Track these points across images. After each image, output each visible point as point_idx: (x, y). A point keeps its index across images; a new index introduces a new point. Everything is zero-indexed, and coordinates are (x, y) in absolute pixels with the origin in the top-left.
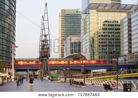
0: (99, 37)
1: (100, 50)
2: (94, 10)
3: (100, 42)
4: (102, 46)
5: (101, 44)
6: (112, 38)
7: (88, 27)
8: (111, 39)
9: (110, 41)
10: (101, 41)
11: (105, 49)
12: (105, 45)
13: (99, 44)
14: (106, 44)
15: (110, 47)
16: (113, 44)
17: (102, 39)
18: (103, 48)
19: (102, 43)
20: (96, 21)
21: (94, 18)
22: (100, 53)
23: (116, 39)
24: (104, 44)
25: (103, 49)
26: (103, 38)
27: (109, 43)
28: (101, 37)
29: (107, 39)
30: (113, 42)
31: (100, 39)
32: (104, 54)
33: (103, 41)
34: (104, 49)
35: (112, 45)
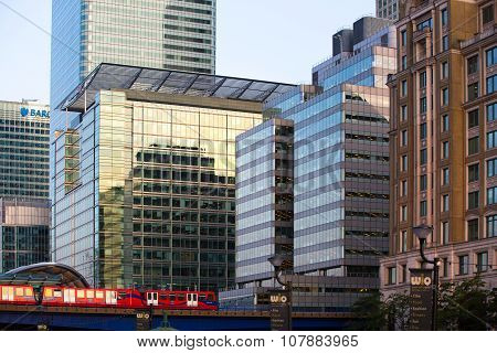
0: (135, 207)
1: (139, 256)
2: (115, 93)
3: (137, 227)
4: (148, 241)
5: (142, 234)
6: (191, 210)
7: (87, 162)
8: (184, 216)
9: (180, 223)
10: (143, 220)
11: (159, 254)
12: (159, 240)
13: (135, 234)
14: (162, 235)
15: (180, 249)
16: (191, 237)
17: (147, 215)
18: (151, 248)
19: (148, 228)
20: (122, 138)
21: (115, 124)
22: (137, 268)
23: (204, 217)
24: (152, 234)
25: (148, 255)
26: (152, 208)
27: (176, 230)
28: (142, 207)
29: (166, 215)
30: (191, 229)
31: (137, 215)
32: (153, 274)
33: (151, 221)
34: (155, 253)
35: (187, 242)
